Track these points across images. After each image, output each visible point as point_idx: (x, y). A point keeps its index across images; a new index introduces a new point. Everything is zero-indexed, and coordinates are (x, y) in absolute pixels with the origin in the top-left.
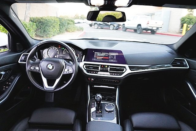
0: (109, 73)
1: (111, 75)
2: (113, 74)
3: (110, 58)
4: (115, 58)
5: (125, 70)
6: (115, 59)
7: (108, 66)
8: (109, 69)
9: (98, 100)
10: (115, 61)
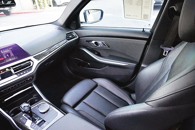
0: (16, 76)
1: (19, 76)
2: (22, 74)
3: (5, 57)
4: (12, 55)
5: (32, 63)
6: (13, 57)
7: (9, 68)
8: (12, 71)
9: (27, 111)
10: (14, 59)
